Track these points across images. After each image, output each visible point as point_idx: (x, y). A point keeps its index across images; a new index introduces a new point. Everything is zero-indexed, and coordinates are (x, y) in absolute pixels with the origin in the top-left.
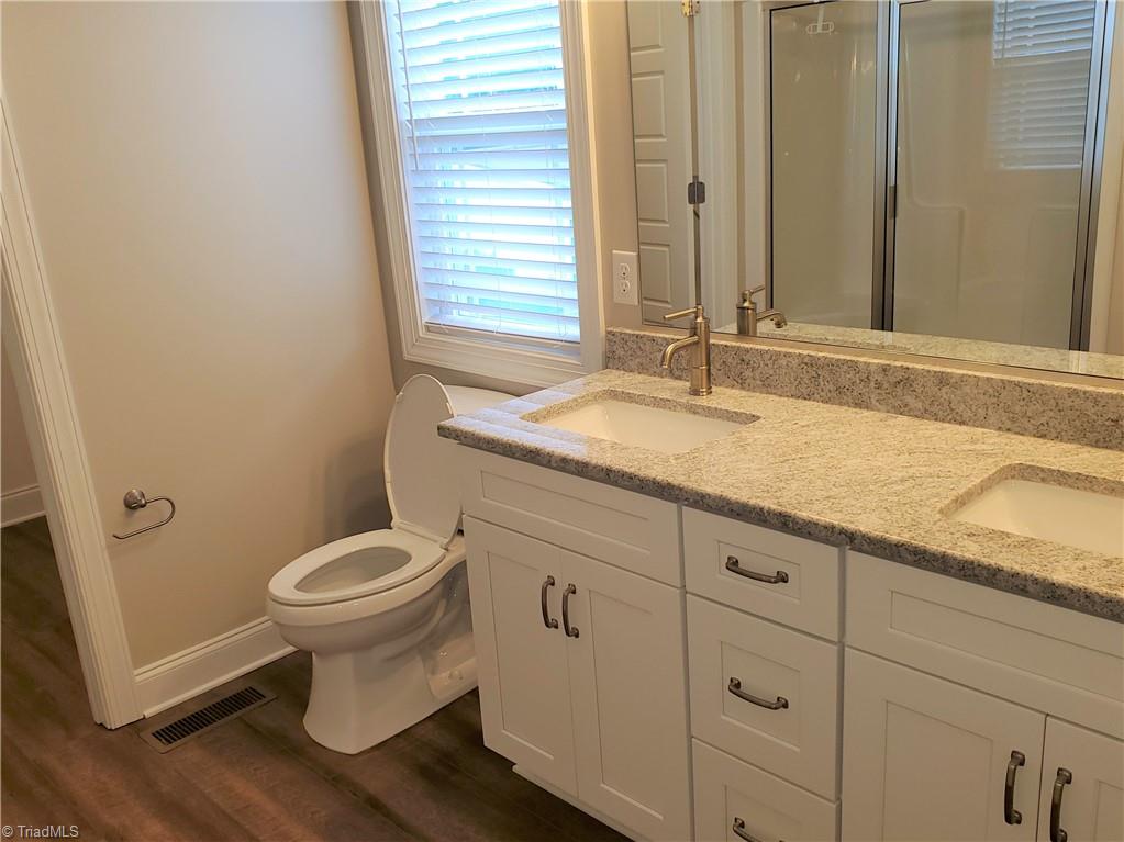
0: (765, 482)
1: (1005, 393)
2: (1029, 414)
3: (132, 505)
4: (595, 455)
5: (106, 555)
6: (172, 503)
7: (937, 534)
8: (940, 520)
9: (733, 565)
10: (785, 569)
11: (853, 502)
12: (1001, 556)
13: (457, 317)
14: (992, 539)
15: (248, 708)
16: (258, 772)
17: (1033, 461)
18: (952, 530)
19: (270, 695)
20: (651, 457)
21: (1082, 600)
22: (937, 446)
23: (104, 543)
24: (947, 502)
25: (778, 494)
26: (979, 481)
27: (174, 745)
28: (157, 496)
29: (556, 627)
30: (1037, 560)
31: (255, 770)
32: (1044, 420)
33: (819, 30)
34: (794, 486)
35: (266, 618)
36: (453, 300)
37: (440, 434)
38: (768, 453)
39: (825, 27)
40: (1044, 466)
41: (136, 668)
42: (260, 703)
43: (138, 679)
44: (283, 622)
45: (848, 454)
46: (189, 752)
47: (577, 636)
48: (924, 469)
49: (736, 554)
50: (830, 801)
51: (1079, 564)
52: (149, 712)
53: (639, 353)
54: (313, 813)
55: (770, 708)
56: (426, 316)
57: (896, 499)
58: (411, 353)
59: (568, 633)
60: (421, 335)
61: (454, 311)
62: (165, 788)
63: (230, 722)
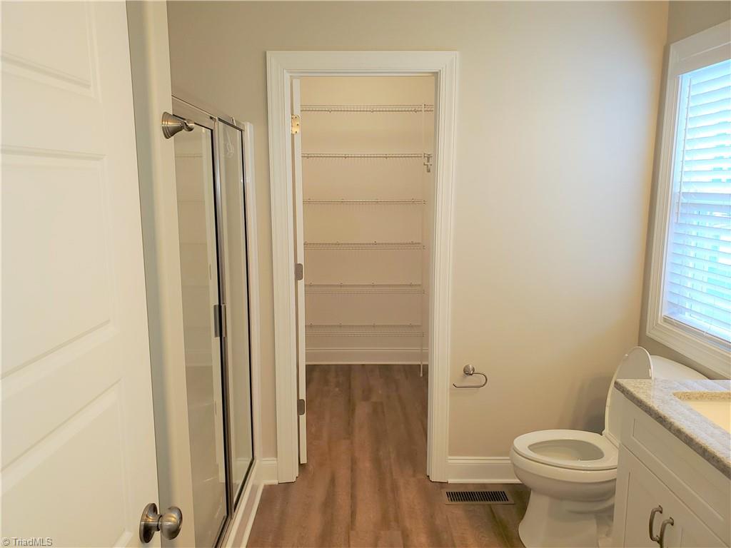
3: (467, 372)
5: (448, 393)
6: (486, 380)
15: (497, 502)
16: (483, 539)
19: (511, 500)
23: (448, 387)
27: (454, 503)
28: (479, 371)
31: (483, 536)
35: (508, 458)
36: (687, 307)
41: (450, 455)
42: (504, 502)
43: (449, 461)
44: (517, 464)
46: (457, 511)
52: (451, 481)
56: (665, 312)
58: (650, 332)
60: (659, 322)
61: (686, 313)
62: (438, 522)
63: (484, 505)
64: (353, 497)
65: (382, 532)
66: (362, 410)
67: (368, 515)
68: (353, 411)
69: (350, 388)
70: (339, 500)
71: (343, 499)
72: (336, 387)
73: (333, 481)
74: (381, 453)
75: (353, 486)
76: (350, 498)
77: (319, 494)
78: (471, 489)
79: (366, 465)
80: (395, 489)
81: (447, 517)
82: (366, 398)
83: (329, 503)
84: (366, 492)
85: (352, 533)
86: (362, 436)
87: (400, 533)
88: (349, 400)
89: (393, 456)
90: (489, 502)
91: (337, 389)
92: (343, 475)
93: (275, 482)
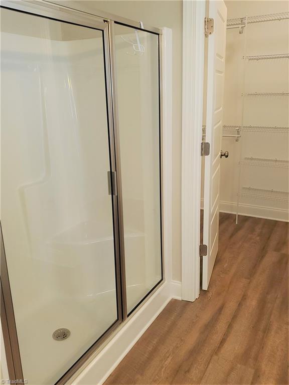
64: (230, 326)
65: (239, 366)
66: (271, 258)
67: (234, 346)
68: (263, 257)
69: (269, 238)
70: (218, 326)
71: (221, 326)
72: (259, 236)
73: (221, 309)
74: (269, 297)
75: (234, 317)
76: (227, 327)
77: (206, 317)
79: (252, 303)
80: (267, 330)
82: (277, 249)
83: (209, 327)
84: (242, 326)
85: (215, 357)
86: (261, 279)
87: (253, 371)
88: (264, 248)
89: (278, 301)
91: (258, 238)
92: (231, 306)
93: (179, 298)
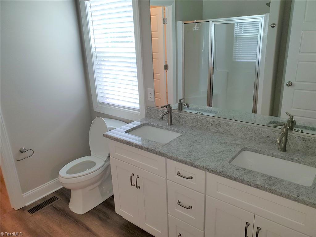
0: (187, 153)
1: (242, 128)
2: (248, 134)
3: (22, 151)
4: (144, 144)
6: (33, 151)
7: (229, 169)
8: (229, 165)
9: (179, 174)
10: (192, 175)
11: (208, 159)
12: (244, 176)
13: (108, 101)
14: (242, 171)
15: (54, 202)
16: (57, 221)
17: (249, 146)
18: (232, 168)
19: (60, 198)
20: (159, 145)
21: (264, 188)
22: (227, 142)
23: (14, 162)
24: (230, 159)
25: (190, 156)
26: (237, 152)
27: (34, 214)
28: (29, 149)
29: (134, 186)
30: (253, 177)
32: (251, 135)
33: (196, 29)
34: (194, 154)
36: (107, 97)
37: (104, 136)
38: (187, 143)
39: (197, 28)
40: (252, 148)
41: (23, 193)
42: (57, 201)
43: (23, 196)
45: (206, 144)
46: (38, 217)
47: (139, 188)
48: (225, 149)
49: (180, 171)
50: (202, 231)
51: (263, 178)
52: (26, 205)
53: (154, 113)
54: (71, 232)
55: (187, 208)
56: (99, 100)
57: (218, 158)
58: (96, 109)
59: (137, 188)
60: (98, 105)
61: (107, 99)
62: (31, 226)
63: (49, 207)
78: (39, 203)
81: (34, 221)
90: (50, 204)
